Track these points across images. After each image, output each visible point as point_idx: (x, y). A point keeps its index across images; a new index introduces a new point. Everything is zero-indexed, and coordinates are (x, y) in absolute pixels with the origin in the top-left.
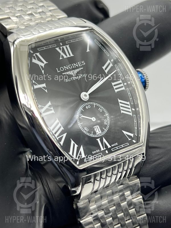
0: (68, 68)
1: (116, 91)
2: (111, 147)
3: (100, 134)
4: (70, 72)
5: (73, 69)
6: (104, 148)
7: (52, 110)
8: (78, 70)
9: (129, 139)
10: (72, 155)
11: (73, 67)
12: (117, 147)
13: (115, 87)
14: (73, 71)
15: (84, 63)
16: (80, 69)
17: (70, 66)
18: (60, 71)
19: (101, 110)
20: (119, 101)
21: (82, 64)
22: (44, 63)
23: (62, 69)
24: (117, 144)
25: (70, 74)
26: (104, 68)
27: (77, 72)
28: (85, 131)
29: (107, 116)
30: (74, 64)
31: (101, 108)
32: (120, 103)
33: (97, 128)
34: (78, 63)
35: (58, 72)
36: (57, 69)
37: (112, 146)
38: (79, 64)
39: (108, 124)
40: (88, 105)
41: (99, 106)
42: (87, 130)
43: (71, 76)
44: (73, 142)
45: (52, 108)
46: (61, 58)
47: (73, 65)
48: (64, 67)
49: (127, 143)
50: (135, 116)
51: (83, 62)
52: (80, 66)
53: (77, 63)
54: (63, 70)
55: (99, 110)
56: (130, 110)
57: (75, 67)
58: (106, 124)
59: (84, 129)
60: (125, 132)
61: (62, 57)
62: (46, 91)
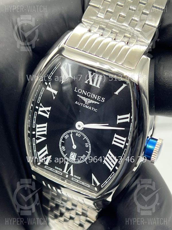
0: (85, 94)
1: (113, 143)
2: (73, 176)
3: (71, 161)
4: (85, 98)
5: (90, 98)
6: (66, 172)
7: (48, 114)
8: (93, 102)
9: (93, 184)
10: (39, 155)
11: (91, 96)
12: (78, 180)
13: (114, 139)
14: (88, 99)
15: (104, 101)
16: (96, 102)
17: (89, 94)
18: (77, 91)
19: (87, 146)
20: (110, 152)
21: (101, 99)
22: (69, 75)
23: (80, 91)
24: (80, 178)
25: (84, 100)
26: (119, 117)
27: (91, 103)
28: (62, 149)
29: (89, 154)
30: (94, 95)
31: (88, 144)
32: (109, 154)
33: (74, 155)
34: (99, 96)
35: (75, 91)
36: (76, 88)
37: (75, 176)
38: (98, 98)
39: (84, 160)
40: (79, 134)
41: (88, 142)
42: (64, 150)
43: (83, 102)
44: (46, 148)
45: (49, 113)
46: (86, 82)
47: (92, 95)
48: (84, 91)
49: (89, 185)
50: (113, 174)
51: (103, 99)
52: (98, 99)
53: (97, 96)
54: (81, 93)
55: (85, 144)
56: (113, 166)
57: (93, 98)
58: (83, 159)
59: (62, 147)
60: (93, 177)
61: (89, 82)
62: (54, 98)
